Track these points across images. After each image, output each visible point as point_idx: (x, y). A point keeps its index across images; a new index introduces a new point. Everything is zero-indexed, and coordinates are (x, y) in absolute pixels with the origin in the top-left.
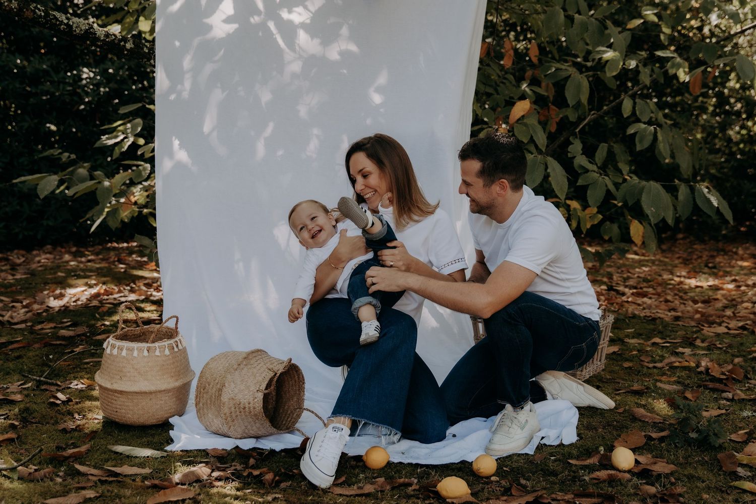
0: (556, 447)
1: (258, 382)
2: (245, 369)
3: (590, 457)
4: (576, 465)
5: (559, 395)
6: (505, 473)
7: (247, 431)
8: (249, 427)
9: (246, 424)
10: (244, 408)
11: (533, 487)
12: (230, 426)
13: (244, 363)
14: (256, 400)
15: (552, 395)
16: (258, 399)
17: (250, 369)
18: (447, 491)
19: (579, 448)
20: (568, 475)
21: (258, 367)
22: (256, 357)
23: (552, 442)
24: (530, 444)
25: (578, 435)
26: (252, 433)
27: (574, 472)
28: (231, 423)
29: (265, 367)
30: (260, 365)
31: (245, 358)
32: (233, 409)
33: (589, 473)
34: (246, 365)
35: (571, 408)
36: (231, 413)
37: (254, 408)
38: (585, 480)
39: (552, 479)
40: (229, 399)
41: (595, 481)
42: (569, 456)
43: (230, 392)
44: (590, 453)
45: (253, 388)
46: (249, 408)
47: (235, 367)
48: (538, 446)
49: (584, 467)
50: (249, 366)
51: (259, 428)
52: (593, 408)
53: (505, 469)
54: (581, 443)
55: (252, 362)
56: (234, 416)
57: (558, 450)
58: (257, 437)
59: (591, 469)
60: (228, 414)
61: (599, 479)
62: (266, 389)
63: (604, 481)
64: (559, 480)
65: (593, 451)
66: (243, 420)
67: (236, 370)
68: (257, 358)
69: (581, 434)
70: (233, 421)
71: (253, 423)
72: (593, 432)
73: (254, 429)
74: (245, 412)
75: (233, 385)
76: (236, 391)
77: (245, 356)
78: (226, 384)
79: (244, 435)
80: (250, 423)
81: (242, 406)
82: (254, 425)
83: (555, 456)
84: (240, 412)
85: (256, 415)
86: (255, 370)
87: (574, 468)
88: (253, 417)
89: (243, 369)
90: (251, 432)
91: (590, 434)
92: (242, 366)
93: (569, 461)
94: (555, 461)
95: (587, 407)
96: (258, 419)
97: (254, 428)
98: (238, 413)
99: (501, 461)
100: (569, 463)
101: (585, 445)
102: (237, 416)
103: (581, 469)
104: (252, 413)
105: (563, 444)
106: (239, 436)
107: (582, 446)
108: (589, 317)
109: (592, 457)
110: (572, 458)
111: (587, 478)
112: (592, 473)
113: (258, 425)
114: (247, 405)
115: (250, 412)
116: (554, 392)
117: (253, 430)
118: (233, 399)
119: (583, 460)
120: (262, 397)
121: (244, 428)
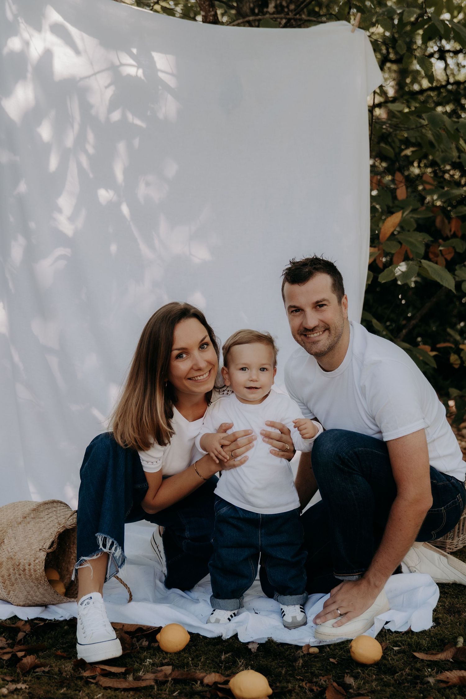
0: (403, 634)
1: (42, 540)
2: (32, 523)
3: (442, 651)
4: (422, 660)
5: (418, 567)
6: (330, 666)
7: (30, 597)
8: (32, 592)
9: (28, 589)
10: (24, 570)
11: (359, 688)
12: (9, 591)
13: (32, 515)
14: (37, 561)
15: (409, 568)
16: (39, 560)
17: (38, 523)
18: (241, 690)
19: (432, 637)
20: (408, 675)
21: (47, 522)
22: (49, 509)
23: (399, 628)
24: (372, 628)
25: (435, 620)
26: (37, 599)
27: (418, 670)
28: (10, 588)
29: (56, 521)
30: (51, 519)
31: (34, 510)
32: (11, 571)
33: (437, 673)
34: (33, 518)
35: (430, 585)
36: (10, 575)
37: (35, 571)
38: (429, 682)
39: (387, 678)
40: (8, 559)
41: (443, 685)
42: (417, 647)
43: (10, 550)
44: (445, 645)
45: (36, 546)
46: (30, 570)
47: (20, 520)
48: (382, 631)
49: (432, 664)
50: (38, 520)
51: (43, 595)
52: (460, 585)
53: (331, 660)
54: (435, 630)
55: (42, 515)
56: (13, 579)
57: (405, 638)
58: (45, 605)
59: (441, 667)
60: (6, 577)
61: (448, 682)
62: (50, 548)
63: (454, 685)
64: (395, 681)
65: (449, 642)
66: (23, 583)
67: (20, 523)
68: (50, 511)
69: (438, 618)
70: (12, 585)
71: (35, 588)
72: (454, 616)
73: (39, 595)
74: (25, 575)
75: (14, 542)
76: (17, 548)
77: (34, 506)
78: (6, 541)
79: (28, 601)
80: (32, 588)
81: (21, 567)
82: (36, 590)
83: (399, 646)
84: (20, 575)
85: (37, 579)
86: (43, 525)
87: (418, 665)
88: (34, 581)
89: (29, 523)
90: (35, 598)
91: (450, 618)
92: (28, 519)
93: (416, 654)
94: (399, 652)
95: (453, 584)
96: (40, 583)
97: (38, 593)
98: (17, 576)
99: (330, 649)
100: (415, 657)
101: (441, 635)
102: (16, 579)
103: (429, 666)
104: (33, 576)
105: (412, 632)
106: (21, 603)
107: (437, 634)
108: (451, 475)
109: (445, 651)
110: (420, 650)
111: (431, 680)
112: (441, 672)
113: (41, 590)
114: (27, 567)
115: (31, 575)
116: (411, 564)
117: (37, 596)
118: (12, 558)
119: (432, 654)
120: (44, 557)
121: (25, 593)
